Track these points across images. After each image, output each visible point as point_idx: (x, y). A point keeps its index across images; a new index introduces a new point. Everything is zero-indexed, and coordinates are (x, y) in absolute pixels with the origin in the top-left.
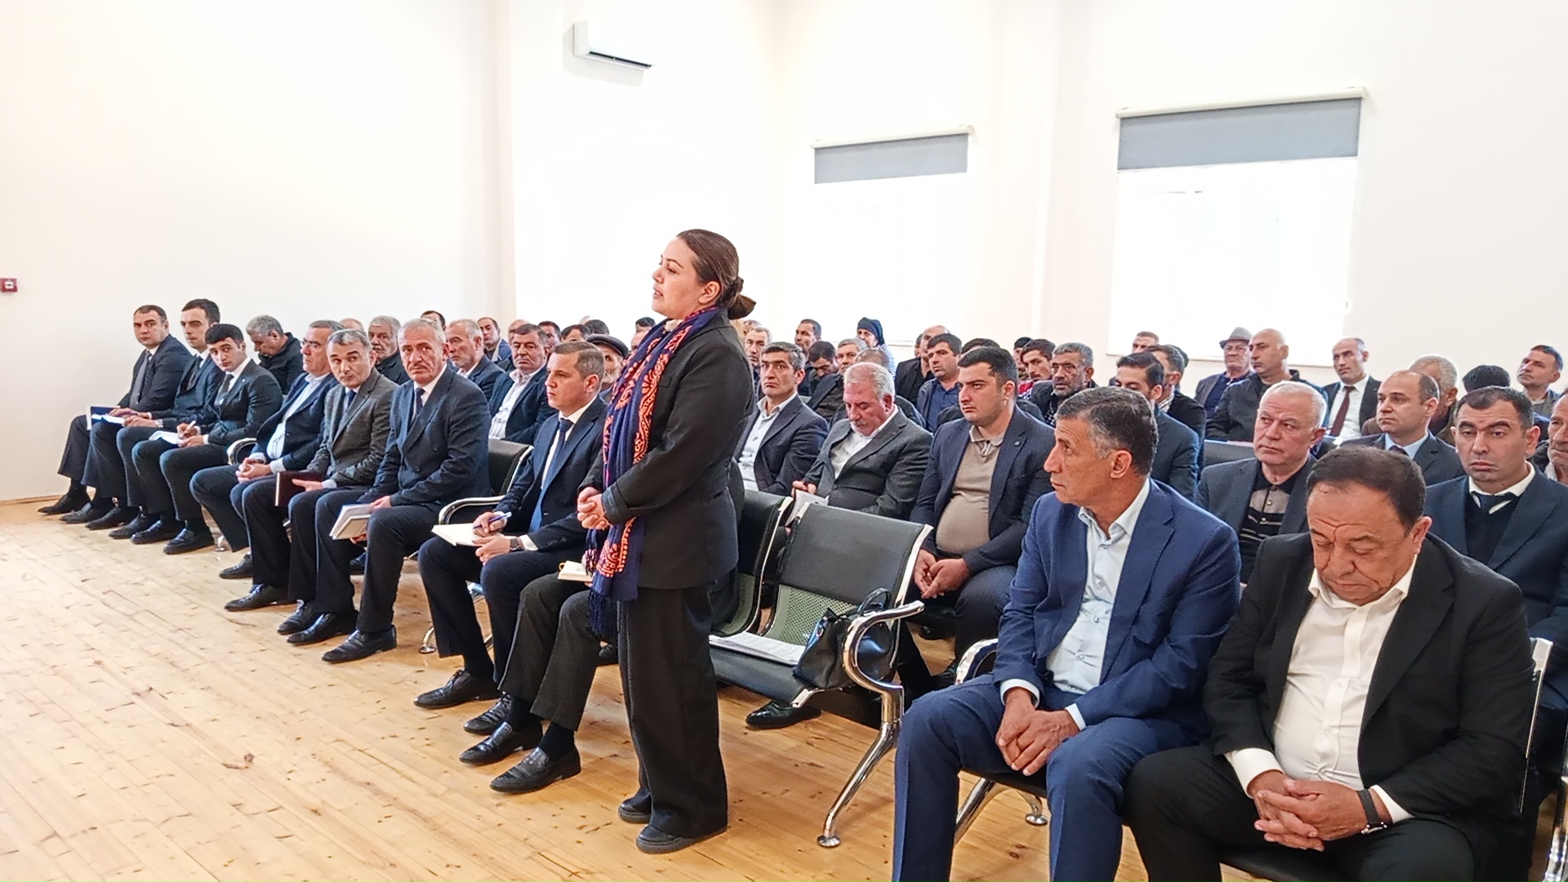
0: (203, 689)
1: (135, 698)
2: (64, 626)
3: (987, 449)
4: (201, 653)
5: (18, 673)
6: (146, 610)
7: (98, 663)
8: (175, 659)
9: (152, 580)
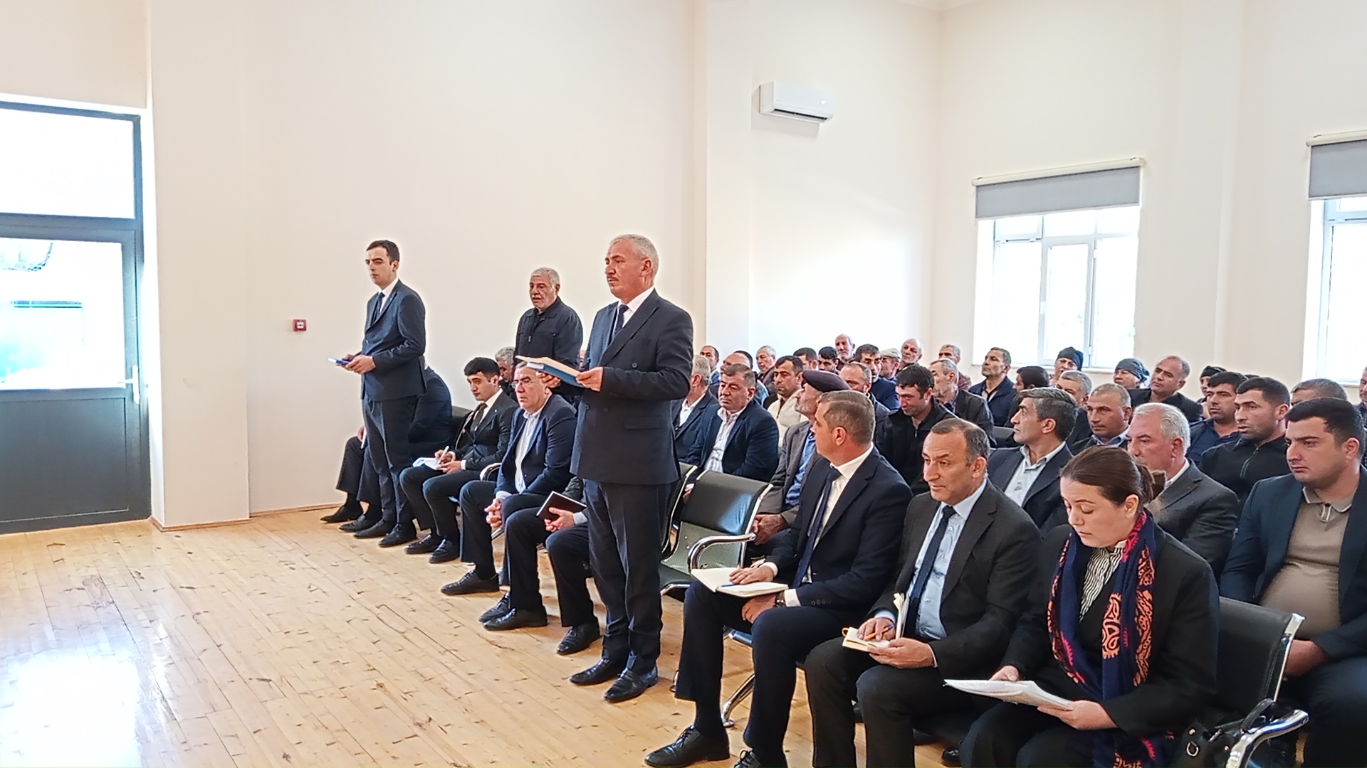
0: (477, 722)
1: (417, 730)
2: (347, 642)
3: (1327, 514)
4: (470, 679)
5: (312, 693)
6: (415, 628)
7: (381, 686)
8: (448, 685)
9: (417, 594)
